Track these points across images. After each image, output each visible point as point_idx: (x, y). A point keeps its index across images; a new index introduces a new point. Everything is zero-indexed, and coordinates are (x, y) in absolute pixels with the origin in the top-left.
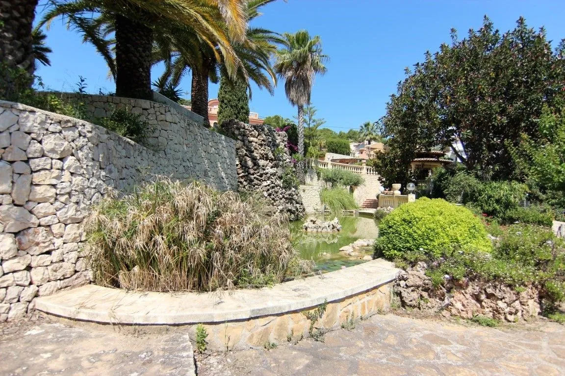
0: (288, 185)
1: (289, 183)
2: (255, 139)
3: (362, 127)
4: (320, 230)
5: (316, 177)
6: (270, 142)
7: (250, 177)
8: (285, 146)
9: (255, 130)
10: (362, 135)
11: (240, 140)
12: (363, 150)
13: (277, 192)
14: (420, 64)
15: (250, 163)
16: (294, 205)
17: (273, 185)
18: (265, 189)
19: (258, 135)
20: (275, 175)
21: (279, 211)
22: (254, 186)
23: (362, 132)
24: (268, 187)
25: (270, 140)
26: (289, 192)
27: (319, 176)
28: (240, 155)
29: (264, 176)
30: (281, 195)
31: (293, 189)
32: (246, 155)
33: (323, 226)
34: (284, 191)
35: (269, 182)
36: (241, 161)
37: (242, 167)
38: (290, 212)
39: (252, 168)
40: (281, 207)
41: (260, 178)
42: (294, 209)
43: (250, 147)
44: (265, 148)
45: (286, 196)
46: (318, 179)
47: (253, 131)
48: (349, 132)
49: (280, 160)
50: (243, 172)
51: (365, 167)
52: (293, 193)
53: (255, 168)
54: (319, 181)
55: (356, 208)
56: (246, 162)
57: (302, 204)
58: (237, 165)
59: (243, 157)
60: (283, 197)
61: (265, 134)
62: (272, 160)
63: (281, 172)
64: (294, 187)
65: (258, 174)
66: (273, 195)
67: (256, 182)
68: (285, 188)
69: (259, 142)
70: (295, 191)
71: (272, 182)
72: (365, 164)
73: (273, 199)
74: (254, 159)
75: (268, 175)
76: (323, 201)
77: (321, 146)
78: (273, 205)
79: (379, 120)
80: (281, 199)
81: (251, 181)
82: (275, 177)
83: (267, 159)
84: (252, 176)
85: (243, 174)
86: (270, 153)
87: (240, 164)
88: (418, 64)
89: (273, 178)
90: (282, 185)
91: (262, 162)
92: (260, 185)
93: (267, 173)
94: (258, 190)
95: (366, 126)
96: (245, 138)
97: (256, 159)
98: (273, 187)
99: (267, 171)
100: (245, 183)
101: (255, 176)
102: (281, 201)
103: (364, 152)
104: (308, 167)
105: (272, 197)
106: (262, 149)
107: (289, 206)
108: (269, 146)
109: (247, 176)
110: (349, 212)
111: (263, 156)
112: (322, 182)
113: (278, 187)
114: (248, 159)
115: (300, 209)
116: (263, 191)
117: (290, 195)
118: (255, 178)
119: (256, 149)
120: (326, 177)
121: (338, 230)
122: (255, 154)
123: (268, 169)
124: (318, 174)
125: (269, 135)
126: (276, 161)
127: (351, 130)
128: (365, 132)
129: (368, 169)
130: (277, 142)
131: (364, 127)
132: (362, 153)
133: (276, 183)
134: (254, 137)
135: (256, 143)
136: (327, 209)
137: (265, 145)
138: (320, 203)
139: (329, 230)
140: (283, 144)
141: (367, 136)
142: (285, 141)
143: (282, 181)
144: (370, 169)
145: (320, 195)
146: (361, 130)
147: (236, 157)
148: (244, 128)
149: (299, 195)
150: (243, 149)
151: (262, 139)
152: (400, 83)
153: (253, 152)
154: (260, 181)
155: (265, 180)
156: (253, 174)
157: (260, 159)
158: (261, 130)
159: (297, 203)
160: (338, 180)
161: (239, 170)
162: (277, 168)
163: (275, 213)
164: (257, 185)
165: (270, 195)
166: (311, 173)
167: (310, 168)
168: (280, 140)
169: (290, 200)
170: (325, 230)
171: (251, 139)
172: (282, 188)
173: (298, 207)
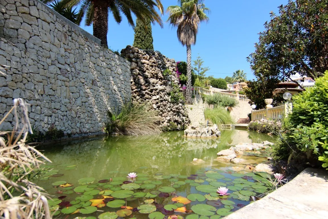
0: (175, 101)
1: (177, 99)
2: (147, 62)
3: (234, 73)
4: (199, 135)
5: (201, 101)
6: (160, 64)
7: (142, 93)
8: (173, 70)
9: (147, 54)
10: (234, 79)
11: (134, 62)
12: (236, 86)
13: (165, 106)
14: (283, 6)
15: (142, 81)
16: (181, 117)
17: (162, 99)
18: (155, 102)
19: (150, 59)
20: (164, 91)
21: (167, 121)
22: (145, 100)
23: (235, 77)
24: (157, 101)
25: (160, 63)
26: (177, 106)
27: (204, 100)
28: (134, 74)
29: (154, 91)
30: (169, 108)
31: (180, 104)
32: (139, 74)
33: (202, 131)
34: (172, 105)
35: (158, 97)
36: (134, 79)
37: (135, 84)
38: (177, 123)
39: (144, 85)
40: (168, 118)
41: (151, 93)
42: (180, 121)
43: (142, 68)
44: (156, 69)
45: (173, 110)
46: (204, 102)
47: (146, 55)
48: (226, 78)
49: (169, 81)
50: (136, 88)
51: (238, 95)
52: (180, 107)
53: (147, 84)
54: (204, 104)
55: (232, 123)
56: (139, 80)
57: (188, 117)
58: (131, 82)
59: (137, 76)
60: (171, 110)
61: (155, 58)
62: (161, 79)
63: (169, 90)
64: (180, 103)
65: (149, 90)
66: (162, 107)
67: (147, 96)
68: (173, 103)
69: (150, 64)
70: (181, 106)
71: (161, 96)
72: (238, 93)
73: (162, 111)
74: (146, 78)
75: (158, 91)
76: (206, 118)
77: (206, 84)
78: (162, 116)
79: (250, 55)
80: (169, 111)
81: (143, 95)
82: (164, 93)
83: (157, 78)
84: (144, 91)
85: (136, 90)
86: (159, 74)
87: (134, 82)
88: (281, 6)
89: (162, 93)
90: (170, 100)
91: (152, 80)
92: (150, 99)
93: (157, 89)
94: (148, 103)
95: (237, 72)
96: (138, 60)
97: (148, 77)
98: (161, 101)
99: (156, 87)
100: (138, 97)
101: (146, 91)
102: (169, 113)
103: (237, 86)
104: (196, 93)
105: (161, 109)
106: (152, 69)
107: (176, 118)
108: (159, 68)
109: (140, 91)
110: (227, 126)
111: (154, 75)
112: (206, 105)
113: (167, 101)
114: (141, 77)
115: (186, 120)
116: (153, 104)
117: (177, 108)
118: (146, 93)
119: (147, 69)
120: (209, 101)
121: (217, 136)
122: (146, 73)
123: (157, 86)
124: (203, 98)
125: (159, 59)
126: (165, 80)
127: (227, 77)
128: (237, 76)
129: (240, 97)
130: (167, 66)
131: (236, 73)
132: (235, 88)
133: (164, 98)
134: (146, 59)
135: (148, 64)
136: (210, 123)
137: (155, 66)
138: (204, 119)
139: (208, 135)
140: (172, 68)
141: (238, 79)
142: (174, 66)
143: (170, 96)
144: (242, 96)
145: (204, 113)
146: (234, 75)
147: (131, 76)
148: (138, 52)
149: (185, 109)
150: (136, 70)
151: (153, 61)
152: (266, 23)
153: (145, 72)
154: (150, 95)
155: (155, 95)
156: (145, 90)
157: (151, 78)
158: (152, 54)
159: (184, 116)
160: (218, 102)
161: (133, 86)
162: (166, 86)
163: (163, 122)
164: (148, 98)
165: (158, 107)
166: (198, 98)
167: (197, 94)
168: (169, 65)
169: (178, 113)
170: (204, 135)
171: (143, 61)
172: (170, 103)
173: (184, 119)
